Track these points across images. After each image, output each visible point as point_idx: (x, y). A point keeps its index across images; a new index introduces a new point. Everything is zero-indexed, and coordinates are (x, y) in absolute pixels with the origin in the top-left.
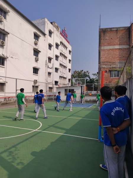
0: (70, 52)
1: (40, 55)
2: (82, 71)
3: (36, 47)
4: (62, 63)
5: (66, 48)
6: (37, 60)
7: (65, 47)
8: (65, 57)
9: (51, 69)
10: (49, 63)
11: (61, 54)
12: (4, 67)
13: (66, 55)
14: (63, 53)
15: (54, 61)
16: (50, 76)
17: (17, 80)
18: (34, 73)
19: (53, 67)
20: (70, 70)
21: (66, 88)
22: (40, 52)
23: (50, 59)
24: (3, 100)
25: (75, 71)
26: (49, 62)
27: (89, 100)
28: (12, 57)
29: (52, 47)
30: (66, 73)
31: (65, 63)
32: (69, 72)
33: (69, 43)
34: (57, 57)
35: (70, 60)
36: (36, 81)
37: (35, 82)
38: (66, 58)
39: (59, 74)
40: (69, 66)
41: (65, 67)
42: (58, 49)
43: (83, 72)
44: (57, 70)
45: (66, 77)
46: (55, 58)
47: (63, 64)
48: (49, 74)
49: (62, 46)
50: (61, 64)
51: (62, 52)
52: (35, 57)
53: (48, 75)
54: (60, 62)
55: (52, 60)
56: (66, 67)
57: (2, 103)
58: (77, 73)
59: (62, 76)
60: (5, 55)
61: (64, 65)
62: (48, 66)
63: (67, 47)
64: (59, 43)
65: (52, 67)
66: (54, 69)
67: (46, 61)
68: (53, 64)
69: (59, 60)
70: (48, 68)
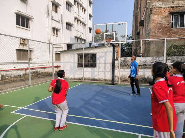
0: (90, 2)
4: (77, 16)
8: (84, 9)
9: (59, 22)
11: (75, 1)
13: (84, 6)
14: (80, 2)
16: (57, 34)
19: (62, 21)
20: (90, 29)
21: (80, 52)
23: (55, 5)
26: (53, 10)
30: (84, 33)
31: (82, 17)
32: (90, 32)
34: (69, 5)
35: (90, 16)
36: (24, 39)
39: (74, 33)
41: (83, 24)
44: (69, 25)
45: (84, 38)
46: (64, 6)
47: (80, 19)
48: (56, 30)
50: (75, 18)
54: (75, 14)
55: (60, 7)
56: (85, 25)
59: (79, 36)
61: (82, 20)
62: (52, 17)
65: (60, 20)
66: (65, 25)
67: (47, 6)
68: (62, 15)
69: (72, 11)
70: (53, 21)
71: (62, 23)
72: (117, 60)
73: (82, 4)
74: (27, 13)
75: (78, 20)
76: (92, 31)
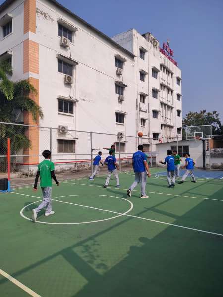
0: (178, 80)
1: (126, 92)
2: (204, 111)
3: (120, 80)
4: (164, 101)
5: (170, 75)
6: (121, 101)
7: (170, 72)
8: (170, 90)
9: (146, 112)
10: (142, 104)
11: (161, 85)
12: (73, 116)
13: (171, 87)
14: (166, 84)
15: (150, 98)
16: (144, 125)
17: (92, 134)
18: (117, 121)
19: (149, 110)
20: (179, 112)
21: (174, 145)
22: (127, 86)
23: (143, 96)
24: (73, 166)
25: (190, 114)
26: (141, 102)
27: (219, 165)
28: (84, 100)
29: (147, 76)
30: (172, 118)
31: (169, 100)
32: (179, 115)
33: (175, 64)
34: (155, 92)
35: (179, 95)
36: (122, 134)
37: (120, 135)
38: (172, 91)
39: (160, 120)
40: (178, 105)
41: (170, 108)
42: (156, 78)
43: (205, 114)
44: (155, 113)
45: (172, 125)
46: (151, 94)
47: (167, 103)
48: (143, 121)
49: (164, 71)
50: (162, 104)
51: (164, 82)
52: (118, 95)
53: (141, 122)
54: (161, 99)
55: (147, 97)
56: (172, 108)
57: (72, 170)
58: (193, 116)
59: (165, 123)
60: (74, 97)
61: (169, 104)
62: (140, 109)
63: (174, 71)
64: (158, 68)
65: (147, 109)
66: (151, 113)
67: (137, 100)
68: (149, 104)
69: (158, 97)
70: (141, 112)
71: (149, 113)
72: (208, 150)
73: (169, 85)
74: (123, 111)
75: (165, 105)
76: (181, 114)
